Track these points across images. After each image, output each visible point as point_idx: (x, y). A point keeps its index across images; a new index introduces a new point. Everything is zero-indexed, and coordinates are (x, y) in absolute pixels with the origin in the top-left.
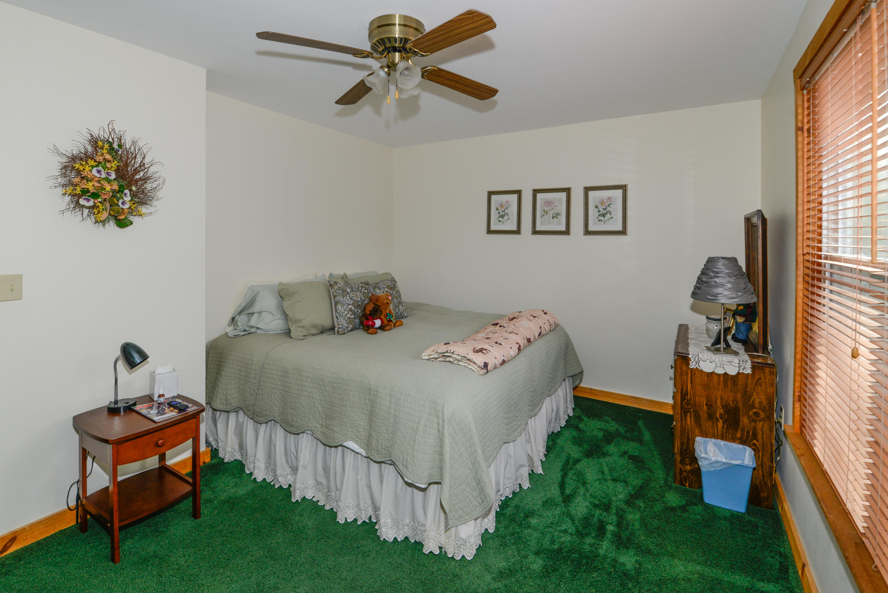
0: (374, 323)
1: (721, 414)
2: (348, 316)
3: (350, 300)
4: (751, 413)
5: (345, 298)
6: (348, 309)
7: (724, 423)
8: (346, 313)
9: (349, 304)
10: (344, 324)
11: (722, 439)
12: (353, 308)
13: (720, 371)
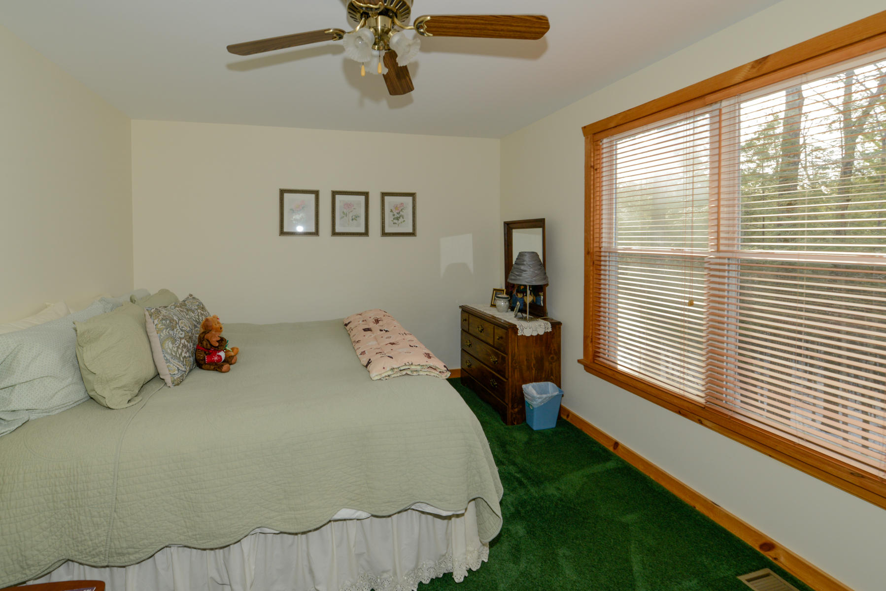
0: (220, 356)
1: (534, 365)
2: (183, 354)
3: (181, 332)
4: (550, 358)
5: (175, 330)
6: (181, 345)
7: (536, 370)
8: (180, 351)
9: (181, 338)
10: (180, 368)
11: (535, 382)
12: (186, 343)
13: (535, 334)
